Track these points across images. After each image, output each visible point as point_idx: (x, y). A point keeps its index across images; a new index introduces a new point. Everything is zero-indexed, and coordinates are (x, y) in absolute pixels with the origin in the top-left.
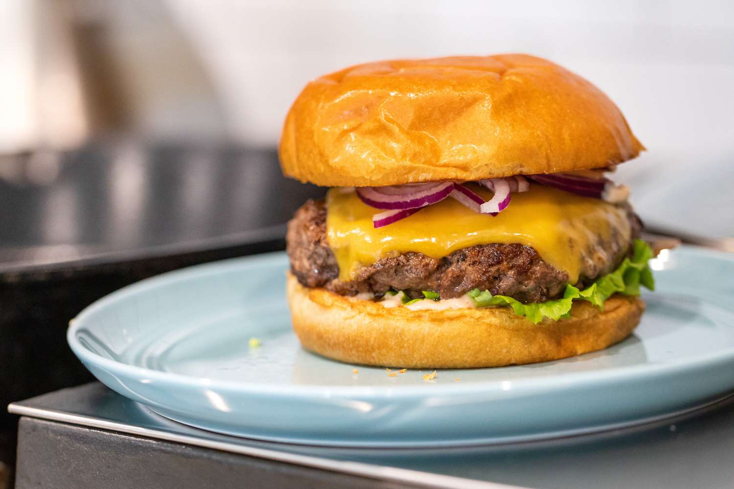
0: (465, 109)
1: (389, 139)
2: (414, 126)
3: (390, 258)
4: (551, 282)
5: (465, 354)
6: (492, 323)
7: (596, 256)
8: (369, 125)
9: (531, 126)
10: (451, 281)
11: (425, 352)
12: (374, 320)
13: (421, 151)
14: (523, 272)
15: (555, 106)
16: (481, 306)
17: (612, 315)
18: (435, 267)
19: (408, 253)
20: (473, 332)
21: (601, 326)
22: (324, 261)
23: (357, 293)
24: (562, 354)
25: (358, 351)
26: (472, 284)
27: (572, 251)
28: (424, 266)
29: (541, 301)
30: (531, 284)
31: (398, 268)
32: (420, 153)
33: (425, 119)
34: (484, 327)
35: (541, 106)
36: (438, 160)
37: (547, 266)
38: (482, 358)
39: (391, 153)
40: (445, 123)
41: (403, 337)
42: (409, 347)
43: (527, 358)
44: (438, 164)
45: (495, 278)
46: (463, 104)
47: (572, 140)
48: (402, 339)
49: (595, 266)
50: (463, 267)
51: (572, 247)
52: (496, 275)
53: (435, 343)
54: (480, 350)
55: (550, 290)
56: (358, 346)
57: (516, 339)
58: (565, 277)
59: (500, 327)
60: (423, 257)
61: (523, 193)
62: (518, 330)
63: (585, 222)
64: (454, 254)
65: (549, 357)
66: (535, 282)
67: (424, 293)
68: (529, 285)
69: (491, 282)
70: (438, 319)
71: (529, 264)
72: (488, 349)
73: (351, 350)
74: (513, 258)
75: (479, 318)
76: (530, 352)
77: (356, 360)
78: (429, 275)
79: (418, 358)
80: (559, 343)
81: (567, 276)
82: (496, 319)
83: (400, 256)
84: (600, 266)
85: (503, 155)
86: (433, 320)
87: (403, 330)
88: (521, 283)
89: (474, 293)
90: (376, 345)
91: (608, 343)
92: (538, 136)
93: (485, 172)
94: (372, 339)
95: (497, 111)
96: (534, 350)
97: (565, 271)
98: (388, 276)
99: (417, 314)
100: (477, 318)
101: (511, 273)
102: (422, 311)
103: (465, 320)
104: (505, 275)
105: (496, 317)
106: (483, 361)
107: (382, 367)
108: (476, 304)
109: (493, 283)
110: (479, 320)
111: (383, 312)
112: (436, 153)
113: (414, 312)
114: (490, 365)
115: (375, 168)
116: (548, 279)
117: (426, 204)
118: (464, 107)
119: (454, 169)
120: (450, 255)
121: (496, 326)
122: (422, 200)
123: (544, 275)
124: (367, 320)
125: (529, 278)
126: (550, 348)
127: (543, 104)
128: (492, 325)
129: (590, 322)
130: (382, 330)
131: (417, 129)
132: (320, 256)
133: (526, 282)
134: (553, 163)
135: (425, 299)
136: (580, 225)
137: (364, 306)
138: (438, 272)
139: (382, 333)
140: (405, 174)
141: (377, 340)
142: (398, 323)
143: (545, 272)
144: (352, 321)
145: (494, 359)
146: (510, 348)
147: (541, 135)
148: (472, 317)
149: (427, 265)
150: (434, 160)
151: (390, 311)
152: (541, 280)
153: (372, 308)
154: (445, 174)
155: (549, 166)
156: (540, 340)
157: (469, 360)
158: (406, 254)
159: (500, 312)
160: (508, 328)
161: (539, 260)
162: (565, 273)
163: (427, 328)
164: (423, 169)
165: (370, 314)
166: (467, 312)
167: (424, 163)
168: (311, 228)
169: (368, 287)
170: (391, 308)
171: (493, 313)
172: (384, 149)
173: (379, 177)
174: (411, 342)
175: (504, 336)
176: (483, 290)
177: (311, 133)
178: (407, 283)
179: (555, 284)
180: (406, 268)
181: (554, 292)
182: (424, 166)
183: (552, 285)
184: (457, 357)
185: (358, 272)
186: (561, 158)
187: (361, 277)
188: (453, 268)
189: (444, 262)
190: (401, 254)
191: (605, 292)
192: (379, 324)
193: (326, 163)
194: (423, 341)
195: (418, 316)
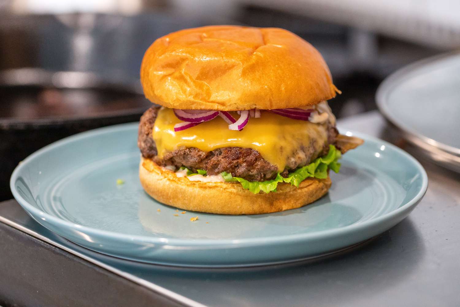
0: (227, 71)
1: (185, 84)
2: (198, 78)
3: (180, 150)
4: (266, 171)
5: (217, 207)
6: (232, 192)
7: (297, 156)
8: (177, 74)
9: (263, 83)
10: (211, 166)
11: (196, 204)
12: (171, 183)
13: (200, 93)
14: (251, 165)
15: (279, 71)
16: (227, 182)
17: (306, 189)
18: (205, 157)
19: (191, 148)
20: (221, 196)
21: (298, 195)
22: (151, 144)
23: (165, 165)
24: (273, 210)
25: (163, 198)
26: (222, 169)
27: (282, 154)
28: (198, 156)
29: (260, 181)
30: (255, 171)
31: (185, 155)
32: (199, 94)
33: (205, 74)
34: (227, 194)
35: (271, 71)
36: (209, 98)
37: (265, 162)
38: (226, 210)
39: (184, 92)
40: (216, 78)
41: (185, 194)
42: (188, 200)
43: (252, 212)
44: (208, 101)
45: (235, 167)
46: (226, 68)
47: (286, 92)
48: (185, 195)
49: (296, 163)
50: (219, 159)
51: (282, 152)
52: (236, 165)
53: (201, 200)
54: (225, 206)
55: (266, 175)
56: (163, 196)
57: (245, 201)
58: (275, 169)
59: (237, 194)
60: (199, 151)
61: (258, 118)
62: (247, 197)
63: (293, 136)
64: (216, 150)
65: (265, 211)
66: (257, 171)
67: (198, 171)
68: (254, 172)
69: (233, 169)
70: (203, 187)
71: (254, 160)
72: (229, 206)
73: (160, 197)
74: (246, 156)
75: (225, 188)
76: (253, 209)
77: (163, 202)
78: (201, 161)
79: (192, 207)
80: (271, 204)
81: (277, 168)
82: (235, 190)
83: (186, 149)
84: (299, 162)
85: (244, 99)
86: (201, 187)
87: (185, 191)
88: (249, 170)
89: (224, 173)
90: (172, 196)
91: (302, 205)
92: (266, 89)
93: (234, 107)
94: (170, 193)
95: (244, 73)
96: (256, 207)
97: (276, 165)
98: (180, 159)
99: (192, 183)
100: (224, 188)
101: (245, 164)
102: (195, 181)
103: (217, 189)
104: (241, 166)
105: (235, 189)
106: (227, 212)
107: (175, 208)
108: (225, 180)
109: (234, 169)
110: (225, 189)
111: (176, 179)
112: (209, 94)
113: (191, 181)
114: (231, 214)
115: (176, 99)
116: (265, 169)
117: (203, 121)
118: (227, 69)
119: (217, 104)
120: (214, 151)
121: (234, 193)
122: (200, 119)
123: (263, 167)
124: (168, 183)
125: (254, 168)
126: (266, 207)
127: (273, 70)
128: (232, 193)
129: (291, 193)
130: (175, 189)
131: (201, 80)
132: (149, 142)
133: (252, 170)
134: (274, 104)
135: (198, 174)
136: (289, 138)
137: (168, 174)
138: (207, 159)
139: (174, 191)
140: (191, 105)
141: (172, 193)
142: (182, 186)
143: (263, 166)
144: (161, 182)
145: (233, 211)
146: (242, 206)
147: (267, 89)
148: (221, 187)
149: (200, 155)
150: (207, 98)
151: (179, 179)
152: (261, 170)
153: (171, 176)
154: (211, 107)
155: (271, 106)
156: (260, 202)
157: (219, 211)
158: (190, 148)
159: (237, 186)
160: (241, 195)
161: (261, 159)
162: (276, 166)
163: (197, 191)
164: (200, 103)
165: (169, 180)
166: (219, 184)
167: (201, 100)
168: (147, 125)
169: (171, 163)
170: (180, 178)
171: (233, 186)
172: (182, 88)
173: (178, 104)
174: (189, 197)
175: (239, 199)
176: (228, 173)
177: (148, 73)
178: (189, 164)
179: (269, 172)
180: (189, 156)
181: (269, 176)
182: (200, 101)
183: (267, 172)
184: (213, 208)
185: (165, 155)
186: (278, 101)
187: (166, 158)
188: (214, 159)
189: (210, 154)
190: (187, 148)
191: (301, 177)
192: (173, 185)
193: (153, 92)
194: (194, 198)
195: (193, 184)
